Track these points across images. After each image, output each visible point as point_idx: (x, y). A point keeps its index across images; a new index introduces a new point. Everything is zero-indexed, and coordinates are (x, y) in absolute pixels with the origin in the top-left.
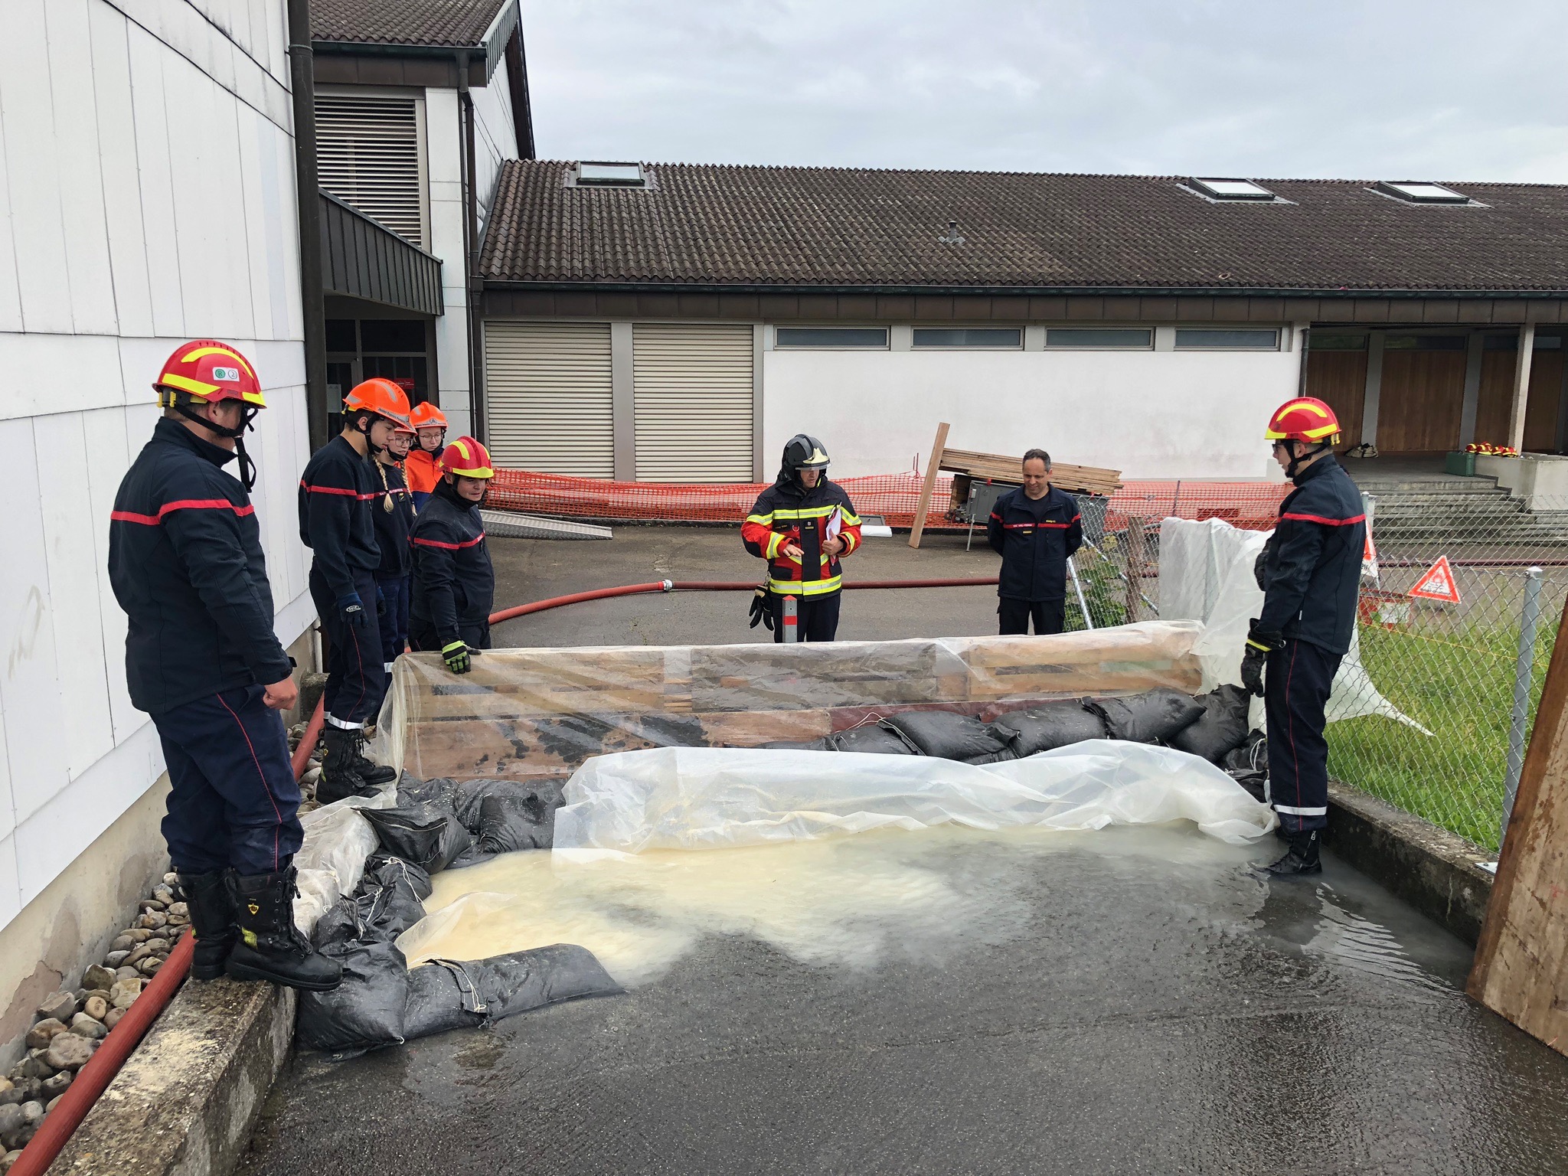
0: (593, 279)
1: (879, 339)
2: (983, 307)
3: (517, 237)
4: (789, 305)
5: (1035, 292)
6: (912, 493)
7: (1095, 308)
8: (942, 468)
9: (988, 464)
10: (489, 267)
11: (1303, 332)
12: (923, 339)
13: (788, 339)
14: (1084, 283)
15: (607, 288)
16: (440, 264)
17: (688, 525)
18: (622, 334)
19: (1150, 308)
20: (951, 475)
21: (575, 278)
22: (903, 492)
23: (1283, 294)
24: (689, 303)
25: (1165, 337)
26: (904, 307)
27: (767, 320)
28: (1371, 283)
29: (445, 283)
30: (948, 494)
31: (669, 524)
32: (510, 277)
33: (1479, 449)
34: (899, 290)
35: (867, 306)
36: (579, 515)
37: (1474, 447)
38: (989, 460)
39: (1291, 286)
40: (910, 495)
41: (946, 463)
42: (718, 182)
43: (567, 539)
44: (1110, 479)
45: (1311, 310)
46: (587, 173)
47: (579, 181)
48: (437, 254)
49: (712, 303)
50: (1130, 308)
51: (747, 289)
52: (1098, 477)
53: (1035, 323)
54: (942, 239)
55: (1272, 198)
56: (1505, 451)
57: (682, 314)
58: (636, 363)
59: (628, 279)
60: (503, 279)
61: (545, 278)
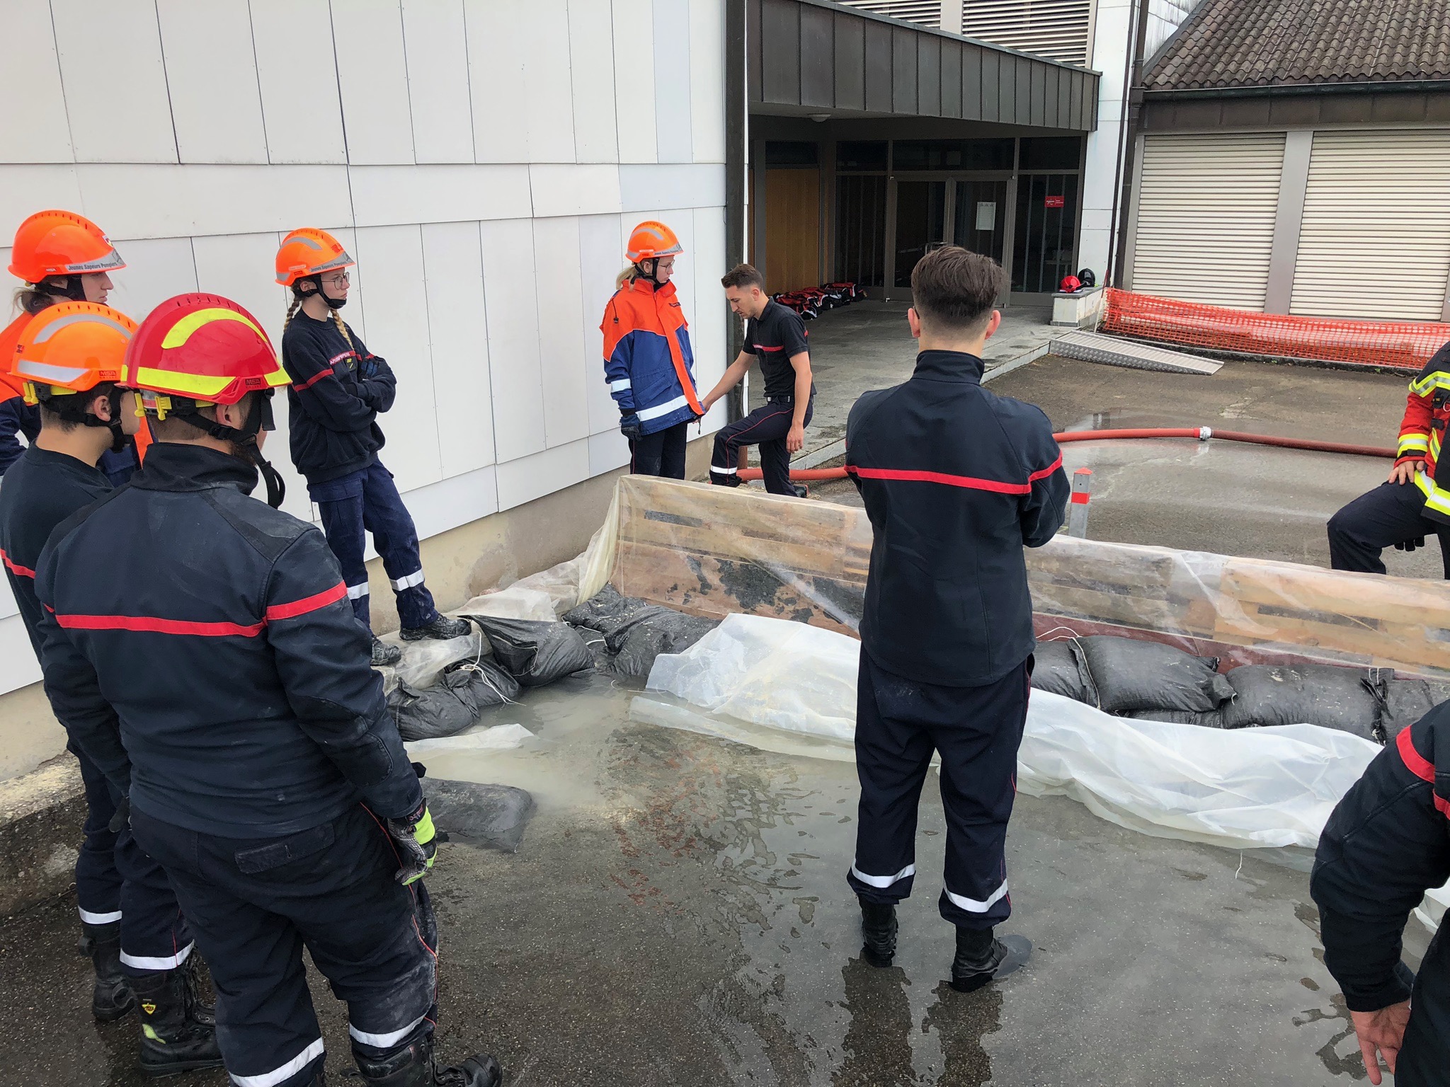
10: (1158, 77)
15: (1283, 91)
16: (1097, 77)
17: (1323, 365)
18: (1298, 145)
24: (1385, 106)
29: (1101, 97)
31: (1300, 363)
32: (1175, 86)
48: (1097, 68)
49: (1416, 104)
57: (1373, 119)
58: (1310, 177)
59: (1311, 80)
60: (1167, 89)
61: (1214, 85)
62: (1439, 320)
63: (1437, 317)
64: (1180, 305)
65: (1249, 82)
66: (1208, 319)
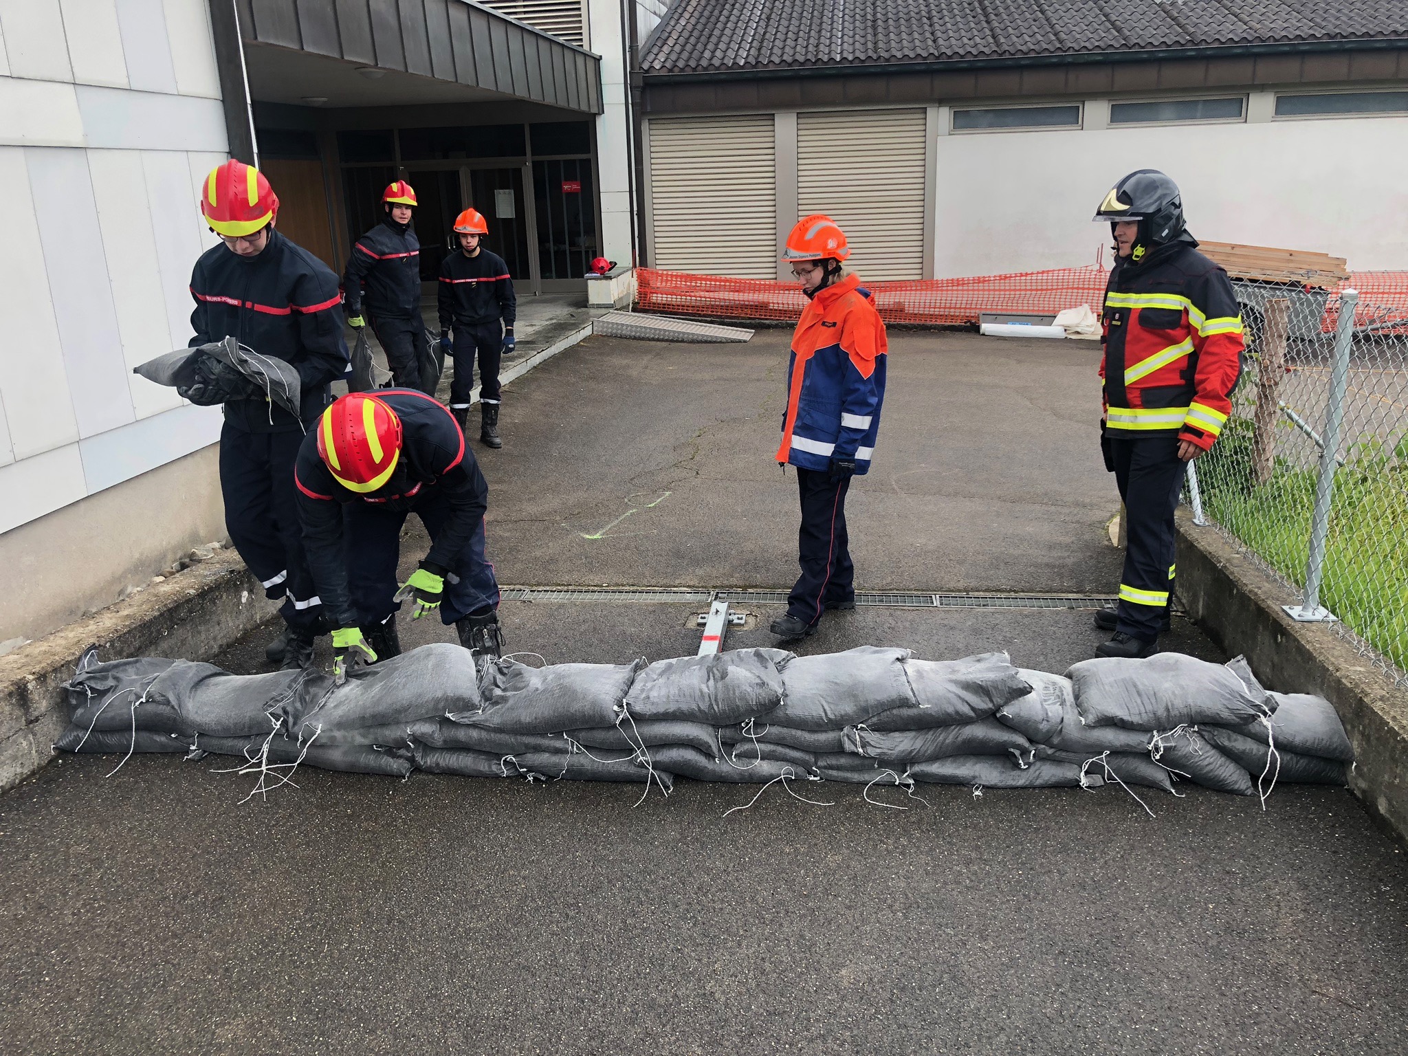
0: (754, 67)
1: (1071, 117)
2: (1195, 73)
3: (691, 32)
4: (966, 84)
5: (1262, 50)
7: (1339, 67)
10: (653, 62)
12: (1120, 115)
13: (966, 120)
14: (1326, 37)
15: (767, 75)
16: (598, 60)
18: (786, 125)
22: (1083, 288)
24: (856, 88)
26: (1099, 78)
27: (941, 102)
29: (604, 81)
32: (670, 70)
34: (1094, 58)
35: (1056, 79)
43: (703, 342)
44: (1333, 269)
48: (596, 51)
49: (879, 86)
51: (918, 68)
52: (1318, 267)
53: (1262, 88)
58: (800, 156)
59: (790, 65)
60: (664, 73)
61: (705, 69)
62: (920, 280)
63: (918, 277)
65: (735, 66)
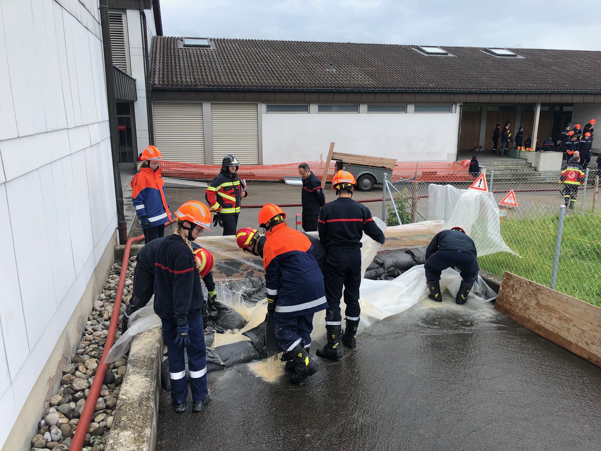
0: (195, 86)
1: (305, 109)
2: (344, 97)
3: (163, 69)
4: (272, 96)
5: (363, 91)
6: (320, 168)
7: (385, 97)
8: (332, 159)
9: (349, 158)
10: (154, 81)
11: (460, 106)
12: (322, 108)
13: (271, 108)
14: (381, 88)
15: (201, 89)
16: (135, 80)
18: (207, 107)
19: (406, 97)
20: (335, 161)
21: (188, 85)
22: (317, 168)
23: (453, 92)
24: (233, 95)
25: (411, 108)
26: (315, 97)
27: (263, 102)
28: (484, 88)
29: (137, 88)
30: (333, 169)
32: (162, 86)
33: (521, 149)
34: (313, 90)
35: (301, 96)
36: (193, 178)
37: (519, 148)
38: (349, 156)
39: (456, 89)
40: (319, 169)
41: (334, 157)
42: (239, 46)
43: (191, 188)
44: (393, 162)
45: (463, 98)
46: (187, 42)
47: (185, 46)
48: (134, 76)
49: (242, 95)
50: (398, 97)
51: (255, 90)
52: (389, 162)
53: (363, 103)
54: (327, 70)
55: (447, 54)
56: (530, 149)
58: (212, 118)
59: (209, 86)
60: (160, 86)
61: (177, 86)
62: (258, 164)
63: (258, 163)
64: (184, 164)
66: (194, 168)
